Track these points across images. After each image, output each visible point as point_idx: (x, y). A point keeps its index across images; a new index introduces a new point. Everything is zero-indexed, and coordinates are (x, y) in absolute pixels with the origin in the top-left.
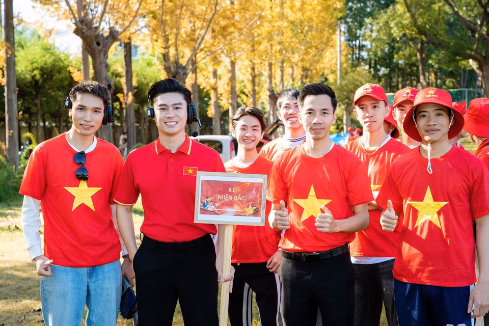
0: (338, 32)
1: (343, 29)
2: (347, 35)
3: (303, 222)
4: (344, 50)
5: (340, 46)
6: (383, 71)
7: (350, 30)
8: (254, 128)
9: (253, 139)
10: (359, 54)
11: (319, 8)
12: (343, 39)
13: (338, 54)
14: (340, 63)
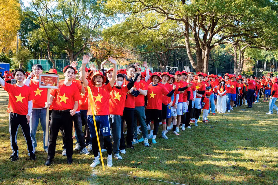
0: (17, 35)
1: (19, 34)
2: (20, 36)
3: (61, 102)
4: (19, 42)
5: (18, 40)
6: (33, 50)
7: (21, 35)
8: (21, 75)
9: (21, 78)
10: (24, 43)
11: (11, 25)
12: (19, 37)
13: (17, 43)
14: (18, 46)
